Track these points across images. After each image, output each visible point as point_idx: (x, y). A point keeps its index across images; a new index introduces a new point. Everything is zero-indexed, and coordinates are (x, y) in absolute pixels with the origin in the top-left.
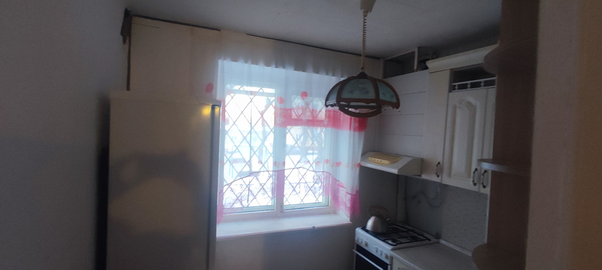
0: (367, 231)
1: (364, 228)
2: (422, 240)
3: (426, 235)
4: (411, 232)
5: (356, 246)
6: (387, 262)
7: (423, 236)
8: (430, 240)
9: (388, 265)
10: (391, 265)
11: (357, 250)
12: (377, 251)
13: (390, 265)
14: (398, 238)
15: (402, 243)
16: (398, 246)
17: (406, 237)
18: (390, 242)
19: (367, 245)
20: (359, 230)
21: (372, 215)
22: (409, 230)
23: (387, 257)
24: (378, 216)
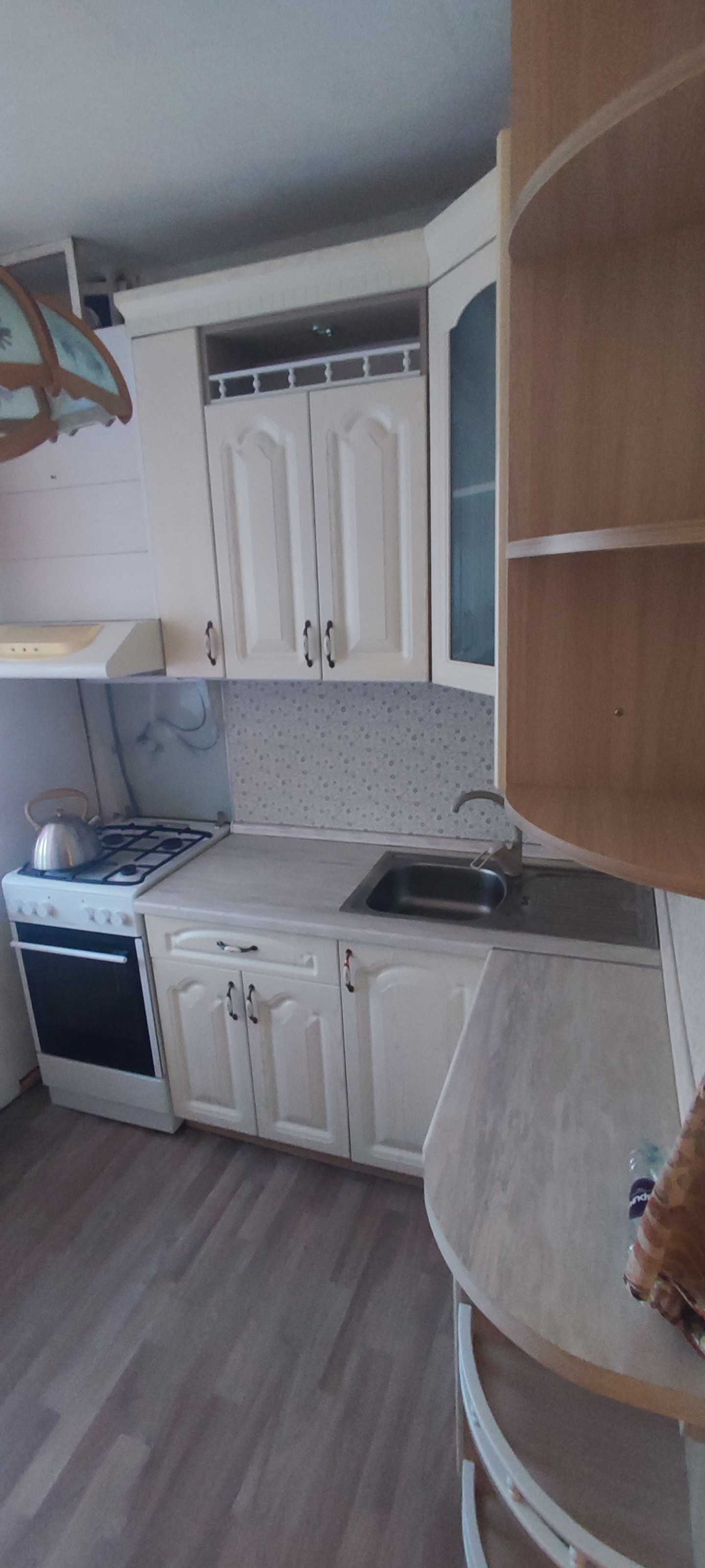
0: (42, 874)
1: (28, 869)
2: (194, 842)
3: (194, 826)
4: (155, 833)
5: (14, 928)
6: (131, 932)
7: (188, 831)
8: (209, 835)
9: (132, 939)
10: (144, 936)
11: (20, 940)
12: (93, 919)
13: (140, 938)
14: (137, 859)
15: (153, 869)
16: (148, 880)
17: (154, 850)
18: (119, 878)
19: (52, 912)
20: (13, 881)
21: (42, 825)
22: (150, 829)
23: (127, 922)
24: (64, 819)
